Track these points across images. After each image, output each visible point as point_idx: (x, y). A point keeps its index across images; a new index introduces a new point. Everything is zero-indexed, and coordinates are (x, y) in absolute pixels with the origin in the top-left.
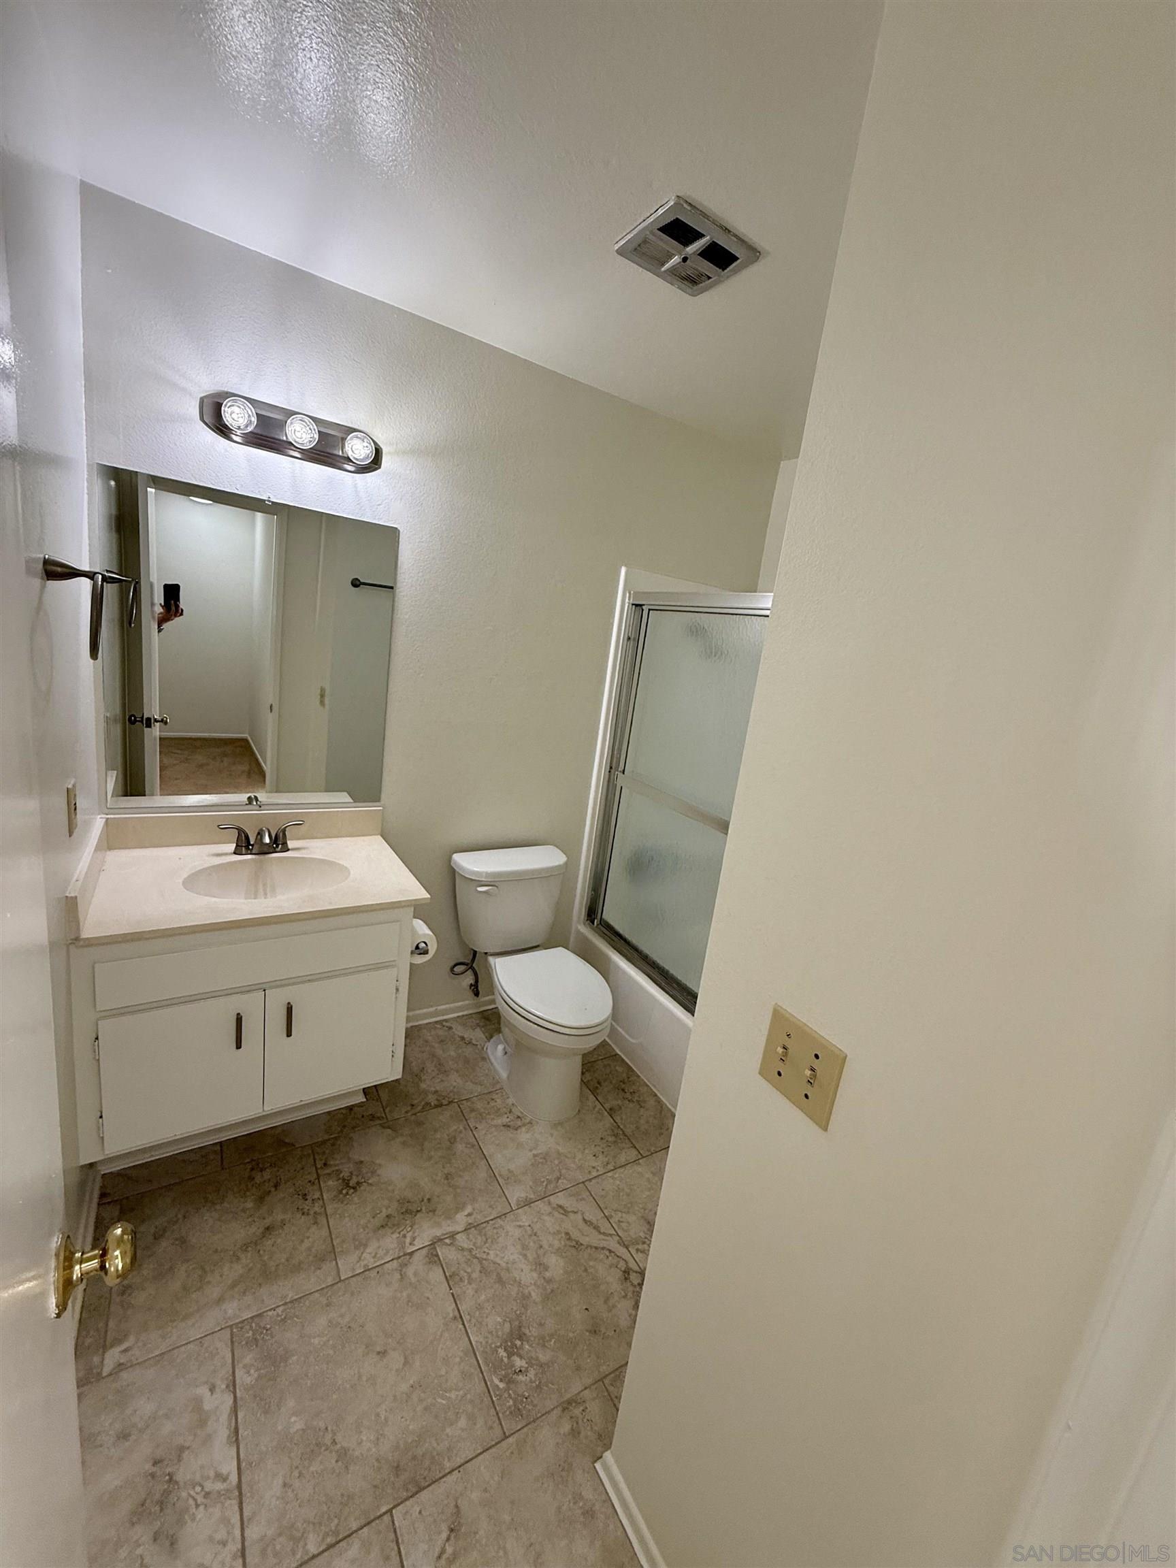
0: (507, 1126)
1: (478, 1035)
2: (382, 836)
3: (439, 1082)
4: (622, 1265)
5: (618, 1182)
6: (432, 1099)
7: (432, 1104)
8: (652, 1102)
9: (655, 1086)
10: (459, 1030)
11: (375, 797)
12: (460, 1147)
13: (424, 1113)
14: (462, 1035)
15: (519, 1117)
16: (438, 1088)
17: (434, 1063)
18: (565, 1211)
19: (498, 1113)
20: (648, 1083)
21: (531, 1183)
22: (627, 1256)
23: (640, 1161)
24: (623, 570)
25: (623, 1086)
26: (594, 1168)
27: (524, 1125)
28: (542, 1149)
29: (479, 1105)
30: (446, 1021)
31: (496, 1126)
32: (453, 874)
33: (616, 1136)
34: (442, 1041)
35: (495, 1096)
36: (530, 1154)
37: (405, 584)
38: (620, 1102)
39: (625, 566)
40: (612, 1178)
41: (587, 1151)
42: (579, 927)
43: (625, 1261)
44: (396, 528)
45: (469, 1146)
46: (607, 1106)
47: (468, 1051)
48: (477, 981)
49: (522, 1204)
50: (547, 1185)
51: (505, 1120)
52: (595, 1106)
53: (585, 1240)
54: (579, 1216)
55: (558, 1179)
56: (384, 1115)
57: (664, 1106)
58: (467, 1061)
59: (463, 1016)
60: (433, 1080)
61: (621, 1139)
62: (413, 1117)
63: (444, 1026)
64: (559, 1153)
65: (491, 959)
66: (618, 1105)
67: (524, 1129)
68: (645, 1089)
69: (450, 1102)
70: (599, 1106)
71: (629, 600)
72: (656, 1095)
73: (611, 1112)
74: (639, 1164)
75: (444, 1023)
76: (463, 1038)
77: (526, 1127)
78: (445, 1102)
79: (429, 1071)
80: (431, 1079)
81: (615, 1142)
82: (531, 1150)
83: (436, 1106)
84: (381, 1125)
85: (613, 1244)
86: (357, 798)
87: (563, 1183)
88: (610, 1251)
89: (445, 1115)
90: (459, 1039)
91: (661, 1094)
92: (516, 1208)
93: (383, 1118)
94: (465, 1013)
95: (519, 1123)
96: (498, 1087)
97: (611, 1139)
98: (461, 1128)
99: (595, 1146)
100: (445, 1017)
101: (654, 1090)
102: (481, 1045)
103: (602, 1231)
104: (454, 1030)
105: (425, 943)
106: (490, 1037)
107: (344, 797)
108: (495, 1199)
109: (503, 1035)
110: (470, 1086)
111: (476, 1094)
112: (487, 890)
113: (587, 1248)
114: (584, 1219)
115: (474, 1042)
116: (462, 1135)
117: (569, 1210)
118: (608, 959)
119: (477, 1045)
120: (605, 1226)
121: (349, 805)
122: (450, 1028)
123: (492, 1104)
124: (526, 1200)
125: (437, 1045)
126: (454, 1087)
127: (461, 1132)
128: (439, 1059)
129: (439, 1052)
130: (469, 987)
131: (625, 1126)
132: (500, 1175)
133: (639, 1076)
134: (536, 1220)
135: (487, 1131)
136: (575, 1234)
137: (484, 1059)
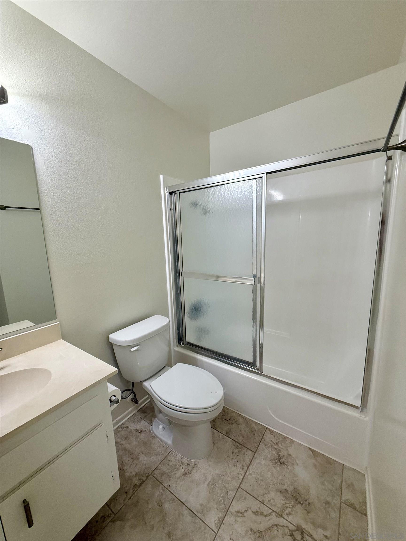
0: (185, 474)
1: (143, 424)
2: (64, 338)
3: (136, 466)
4: (287, 531)
5: (254, 476)
6: (136, 481)
7: (138, 484)
8: (241, 420)
9: (238, 411)
10: (133, 426)
11: (53, 316)
12: (167, 506)
13: (135, 494)
14: (135, 428)
15: (188, 464)
16: (137, 471)
17: (127, 455)
18: (242, 513)
19: (176, 468)
20: (234, 411)
21: (216, 506)
22: (285, 523)
23: (255, 456)
24: (161, 177)
25: (224, 417)
26: (239, 474)
27: (193, 468)
28: (210, 478)
29: (164, 469)
30: (123, 424)
31: (179, 478)
32: (111, 345)
33: (237, 447)
34: (126, 438)
35: (169, 458)
36: (205, 486)
37: (44, 182)
38: (228, 427)
39: (162, 175)
40: (250, 474)
41: (230, 466)
42: (175, 349)
43: (287, 527)
44: (30, 145)
45: (171, 502)
46: (224, 432)
47: (143, 436)
48: (135, 396)
49: (219, 525)
50: (224, 502)
51: (182, 470)
52: (219, 436)
53: (261, 528)
54: (250, 513)
55: (227, 493)
56: (110, 512)
57: (247, 419)
58: (145, 444)
59: (131, 417)
60: (131, 467)
61: (240, 448)
62: (130, 501)
63: (123, 428)
64: (218, 475)
65: (146, 384)
66: (228, 429)
67: (194, 471)
68: (233, 415)
69: (147, 477)
70: (221, 435)
71: (167, 191)
72: (240, 415)
73: (228, 434)
74: (256, 458)
75: (123, 426)
76: (137, 430)
77: (195, 468)
78: (144, 478)
79: (126, 462)
80: (130, 467)
81: (239, 451)
82: (204, 483)
83: (141, 484)
84: (111, 521)
85: (274, 519)
86: (37, 321)
87: (231, 494)
88: (276, 525)
89: (148, 488)
90: (135, 432)
91: (241, 413)
92: (217, 530)
93: (111, 514)
94: (131, 415)
95: (190, 468)
96: (169, 450)
97: (236, 451)
98: (161, 491)
99: (232, 459)
100: (122, 422)
101: (238, 412)
102: (148, 430)
103: (265, 514)
104: (130, 427)
105: (115, 396)
106: (151, 422)
107: (27, 323)
108: (203, 533)
109: (157, 418)
110: (154, 459)
111: (159, 463)
112: (137, 348)
113: (265, 532)
114: (253, 512)
115: (144, 430)
116: (164, 496)
117: (243, 511)
118: (195, 359)
119: (146, 431)
120: (266, 511)
121: (33, 328)
122: (128, 427)
123: (171, 464)
124: (219, 520)
125: (124, 442)
126: (145, 464)
127: (162, 494)
128: (129, 451)
129: (127, 446)
130: (131, 401)
131: (238, 440)
132: (198, 512)
133: (228, 409)
134: (231, 533)
135: (176, 484)
136: (255, 527)
137: (153, 437)
